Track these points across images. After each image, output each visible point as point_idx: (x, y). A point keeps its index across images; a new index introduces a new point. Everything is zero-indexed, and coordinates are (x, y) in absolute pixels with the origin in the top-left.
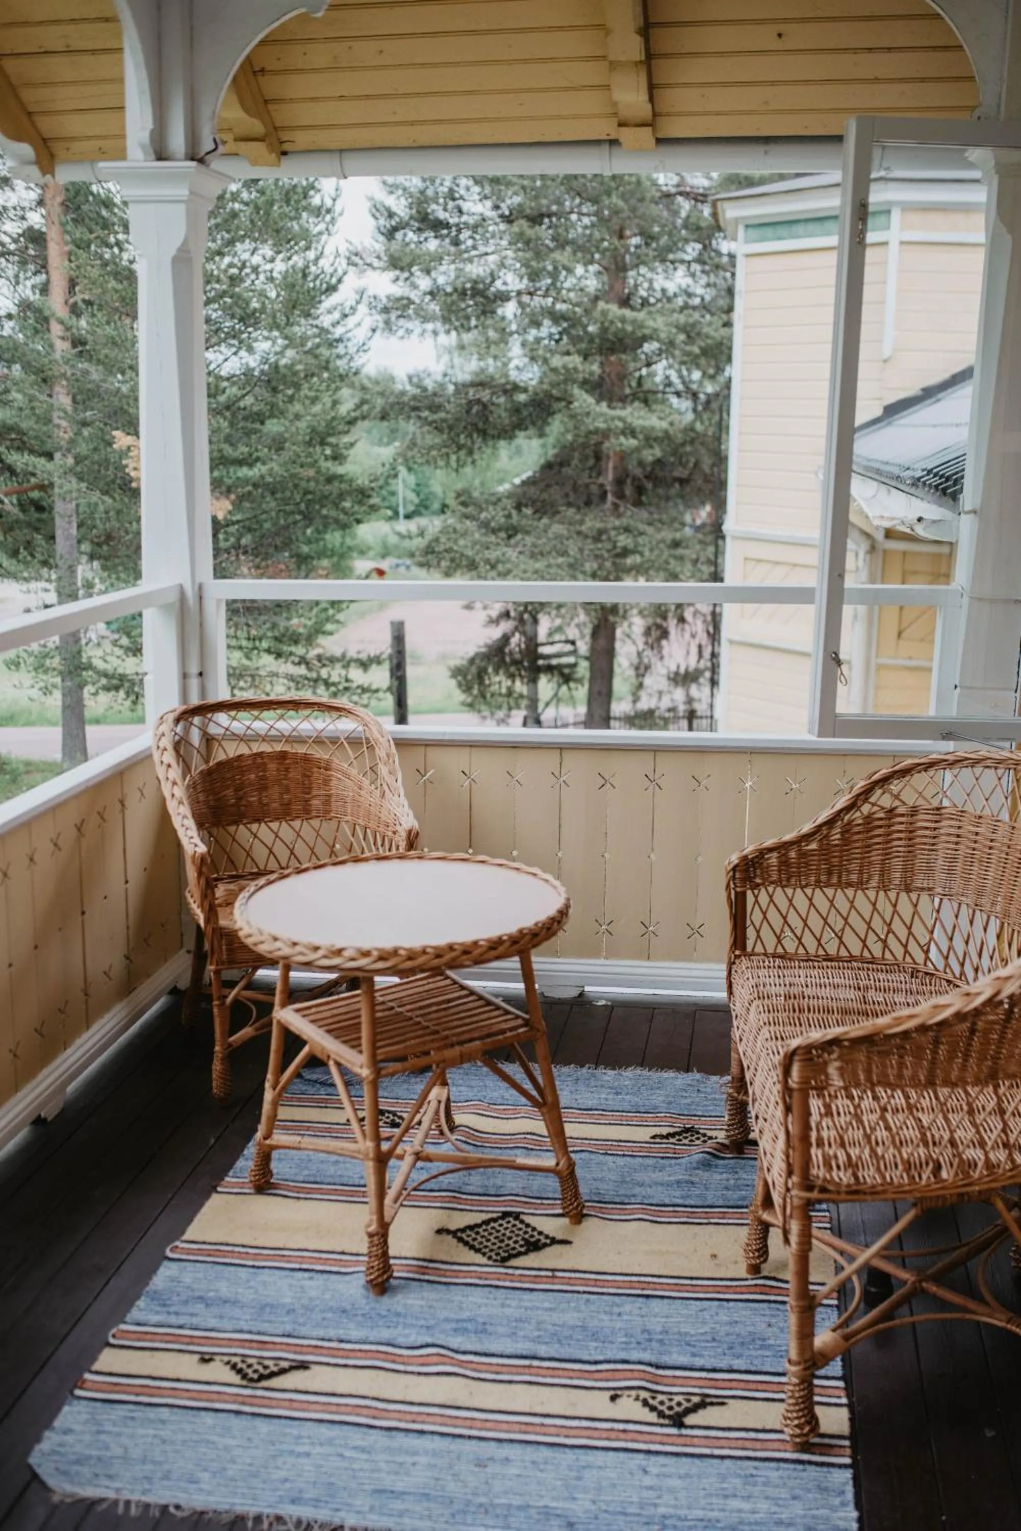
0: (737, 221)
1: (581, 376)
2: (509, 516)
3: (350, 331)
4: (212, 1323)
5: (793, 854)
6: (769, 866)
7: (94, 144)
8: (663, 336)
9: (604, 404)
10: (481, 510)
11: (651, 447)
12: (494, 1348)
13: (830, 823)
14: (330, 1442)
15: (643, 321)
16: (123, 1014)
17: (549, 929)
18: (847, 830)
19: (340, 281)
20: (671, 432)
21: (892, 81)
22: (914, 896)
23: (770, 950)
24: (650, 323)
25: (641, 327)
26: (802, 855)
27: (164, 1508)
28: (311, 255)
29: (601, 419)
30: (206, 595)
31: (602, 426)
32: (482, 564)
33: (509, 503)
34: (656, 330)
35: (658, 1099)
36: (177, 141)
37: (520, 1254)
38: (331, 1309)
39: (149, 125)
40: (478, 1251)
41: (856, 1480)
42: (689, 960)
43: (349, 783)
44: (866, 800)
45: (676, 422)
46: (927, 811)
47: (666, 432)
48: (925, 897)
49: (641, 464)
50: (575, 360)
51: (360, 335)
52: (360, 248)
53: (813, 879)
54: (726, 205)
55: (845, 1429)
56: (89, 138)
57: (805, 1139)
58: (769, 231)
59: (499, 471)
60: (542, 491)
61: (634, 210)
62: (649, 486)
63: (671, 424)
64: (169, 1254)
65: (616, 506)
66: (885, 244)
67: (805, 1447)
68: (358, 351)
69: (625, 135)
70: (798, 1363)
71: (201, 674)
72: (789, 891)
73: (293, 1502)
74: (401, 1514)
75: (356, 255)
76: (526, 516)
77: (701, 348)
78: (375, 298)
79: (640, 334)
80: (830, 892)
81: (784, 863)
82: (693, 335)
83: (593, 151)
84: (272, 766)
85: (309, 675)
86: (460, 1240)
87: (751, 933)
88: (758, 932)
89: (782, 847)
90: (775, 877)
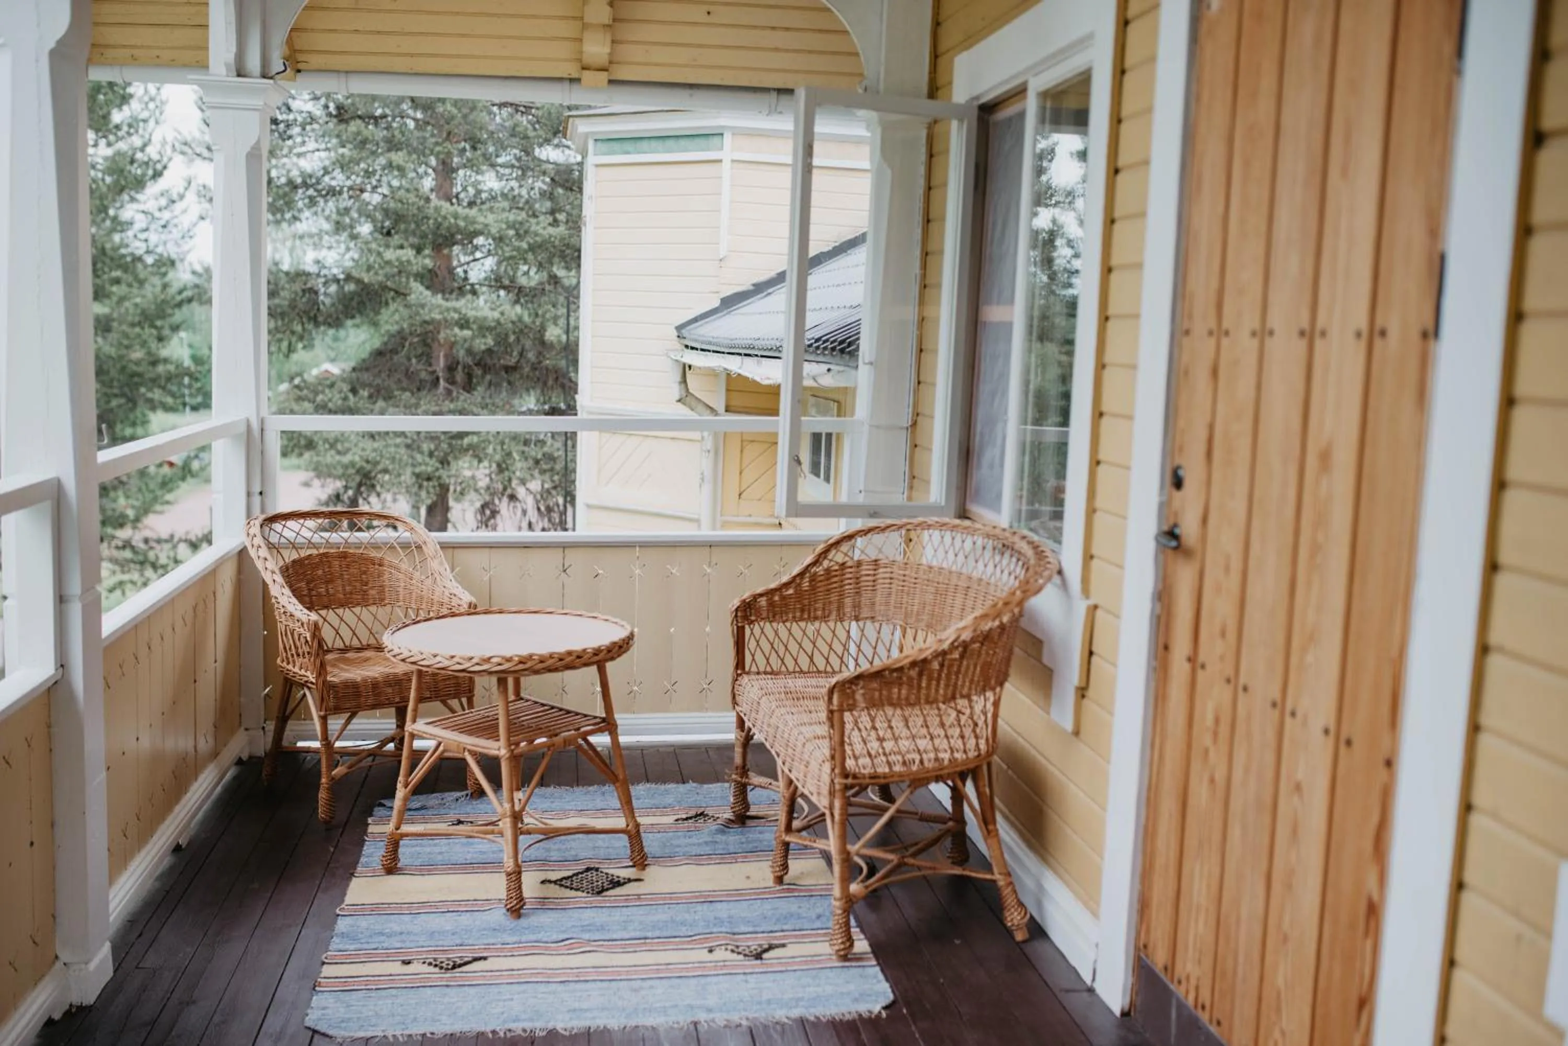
0: (587, 135)
1: (415, 268)
2: (345, 399)
3: (176, 217)
4: (398, 945)
5: (776, 598)
6: (760, 607)
7: (128, 52)
8: (494, 231)
9: (440, 296)
10: (316, 393)
11: (484, 336)
12: (615, 937)
13: (801, 575)
14: (524, 992)
15: (474, 218)
16: (213, 774)
17: (620, 647)
18: (813, 579)
19: (165, 167)
20: (502, 321)
21: (787, 51)
22: (861, 623)
23: (762, 669)
24: (481, 219)
25: (474, 222)
26: (783, 598)
27: (424, 1035)
28: (137, 141)
29: (437, 311)
30: (266, 427)
31: (438, 317)
32: (321, 443)
33: (346, 387)
34: (486, 225)
35: (669, 800)
36: (254, 62)
37: (607, 889)
38: (485, 929)
39: (234, 49)
40: (577, 890)
41: (882, 970)
42: (666, 710)
43: (401, 576)
44: (825, 558)
45: (506, 313)
46: (869, 563)
47: (498, 322)
48: (869, 623)
49: (469, 352)
50: (408, 254)
51: (186, 221)
52: (189, 139)
53: (791, 616)
54: (577, 121)
55: (868, 949)
56: (124, 46)
57: (842, 743)
58: (616, 146)
59: (296, 363)
60: (375, 376)
61: (465, 117)
62: (478, 372)
63: (502, 314)
64: (338, 912)
65: (449, 392)
66: (720, 161)
67: (845, 958)
68: (183, 237)
69: (587, 76)
70: (840, 899)
71: (261, 493)
72: (775, 624)
73: (514, 1021)
74: (594, 1018)
75: (186, 144)
76: (362, 398)
77: (529, 244)
78: (204, 187)
79: (472, 229)
80: (803, 624)
81: (771, 604)
82: (521, 232)
83: (557, 86)
84: (336, 563)
85: (135, 559)
86: (561, 885)
87: (748, 658)
88: (753, 656)
89: (770, 593)
90: (764, 615)
